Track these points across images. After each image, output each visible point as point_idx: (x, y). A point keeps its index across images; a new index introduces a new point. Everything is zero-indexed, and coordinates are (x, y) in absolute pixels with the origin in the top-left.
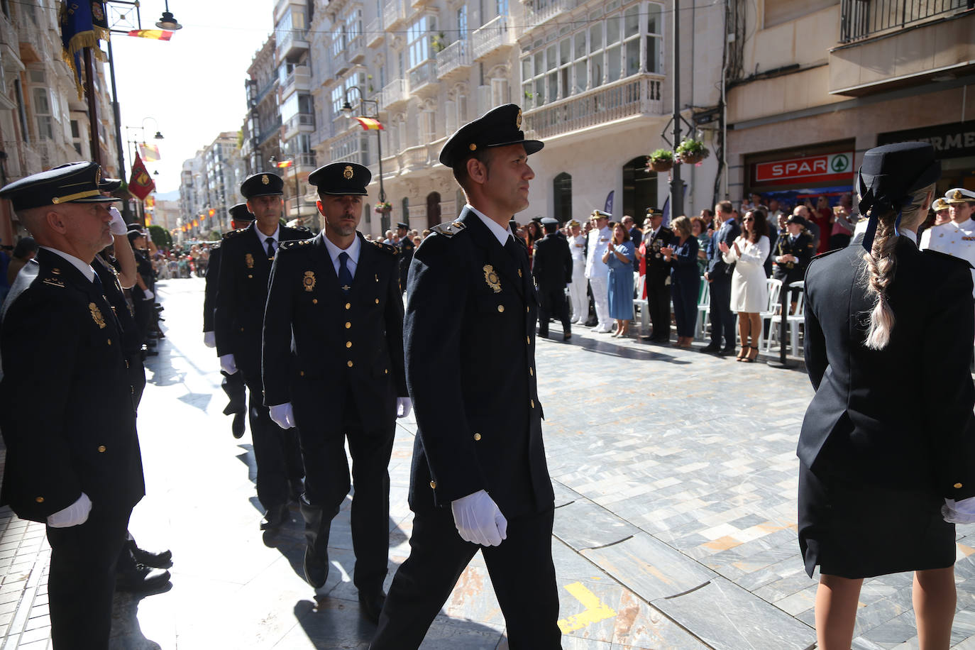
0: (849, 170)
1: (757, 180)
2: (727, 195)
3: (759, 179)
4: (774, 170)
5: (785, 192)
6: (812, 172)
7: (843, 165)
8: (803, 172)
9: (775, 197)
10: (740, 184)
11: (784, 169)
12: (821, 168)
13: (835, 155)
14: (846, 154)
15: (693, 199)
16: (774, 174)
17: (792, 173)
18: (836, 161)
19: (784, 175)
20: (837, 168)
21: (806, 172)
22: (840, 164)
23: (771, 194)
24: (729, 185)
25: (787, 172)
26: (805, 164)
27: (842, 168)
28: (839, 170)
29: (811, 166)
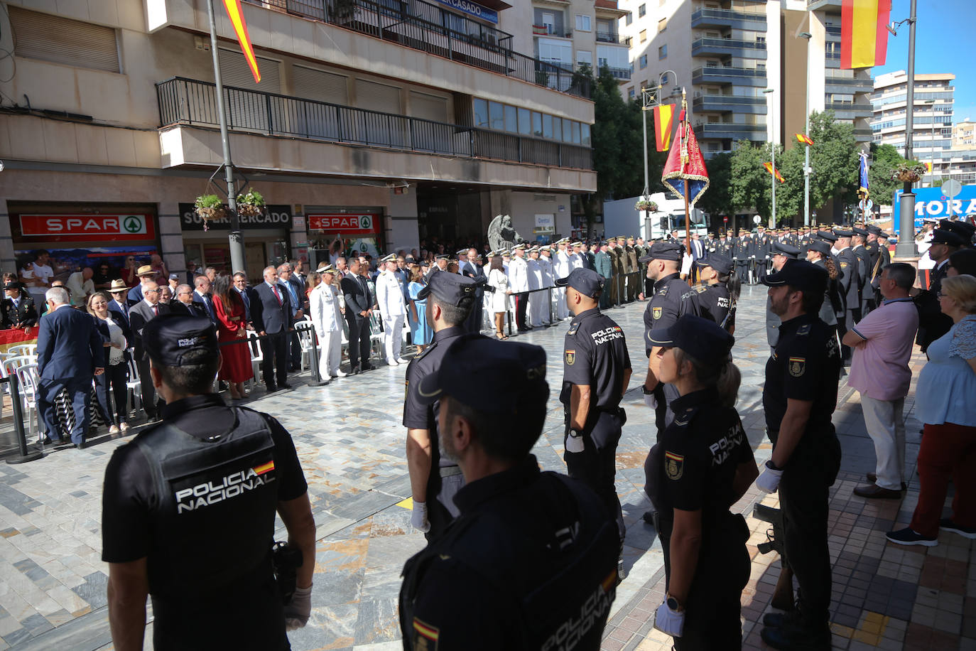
1: (23, 235)
8: (90, 230)
11: (65, 225)
13: (126, 216)
14: (138, 217)
16: (50, 229)
17: (74, 229)
18: (128, 222)
19: (65, 230)
20: (131, 229)
21: (95, 230)
22: (133, 225)
25: (69, 228)
26: (91, 221)
27: (136, 229)
28: (133, 231)
29: (101, 225)
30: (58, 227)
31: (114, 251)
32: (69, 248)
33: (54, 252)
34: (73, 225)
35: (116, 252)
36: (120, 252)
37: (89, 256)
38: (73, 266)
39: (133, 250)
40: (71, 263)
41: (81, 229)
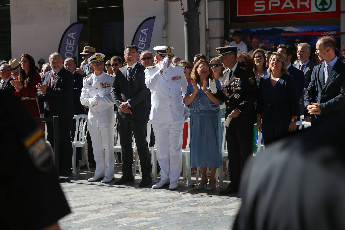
0: (333, 9)
1: (238, 16)
2: (207, 30)
3: (238, 15)
4: (256, 6)
5: (269, 29)
6: (296, 10)
7: (327, 4)
8: (286, 10)
9: (258, 34)
10: (221, 19)
12: (304, 5)
15: (167, 34)
16: (256, 10)
17: (275, 9)
19: (267, 10)
20: (321, 7)
21: (290, 9)
23: (254, 30)
24: (209, 19)
25: (270, 9)
27: (326, 7)
28: (323, 9)
30: (262, 8)
31: (304, 30)
32: (268, 27)
33: (257, 30)
34: (274, 5)
35: (305, 32)
36: (308, 32)
37: (282, 35)
38: (269, 45)
39: (321, 29)
40: (268, 41)
41: (278, 9)
